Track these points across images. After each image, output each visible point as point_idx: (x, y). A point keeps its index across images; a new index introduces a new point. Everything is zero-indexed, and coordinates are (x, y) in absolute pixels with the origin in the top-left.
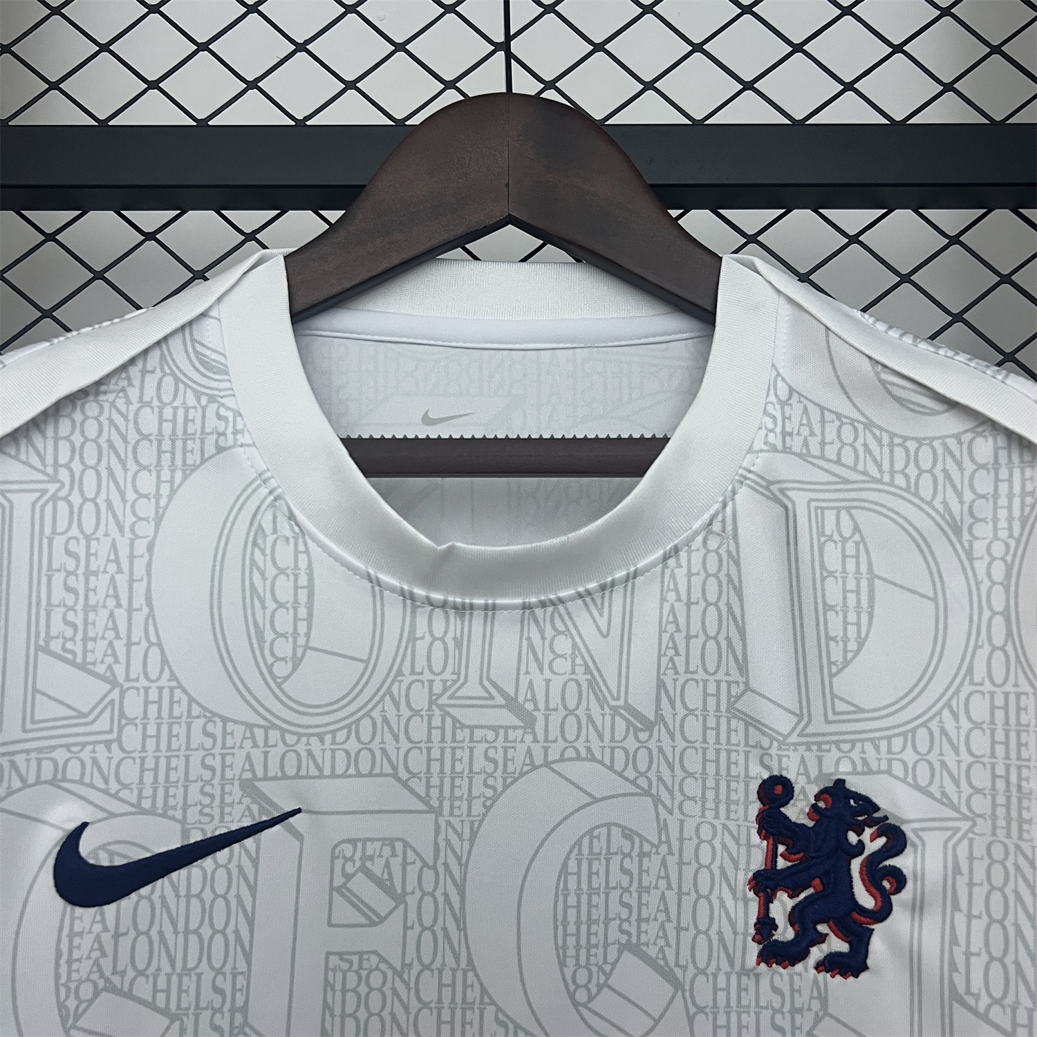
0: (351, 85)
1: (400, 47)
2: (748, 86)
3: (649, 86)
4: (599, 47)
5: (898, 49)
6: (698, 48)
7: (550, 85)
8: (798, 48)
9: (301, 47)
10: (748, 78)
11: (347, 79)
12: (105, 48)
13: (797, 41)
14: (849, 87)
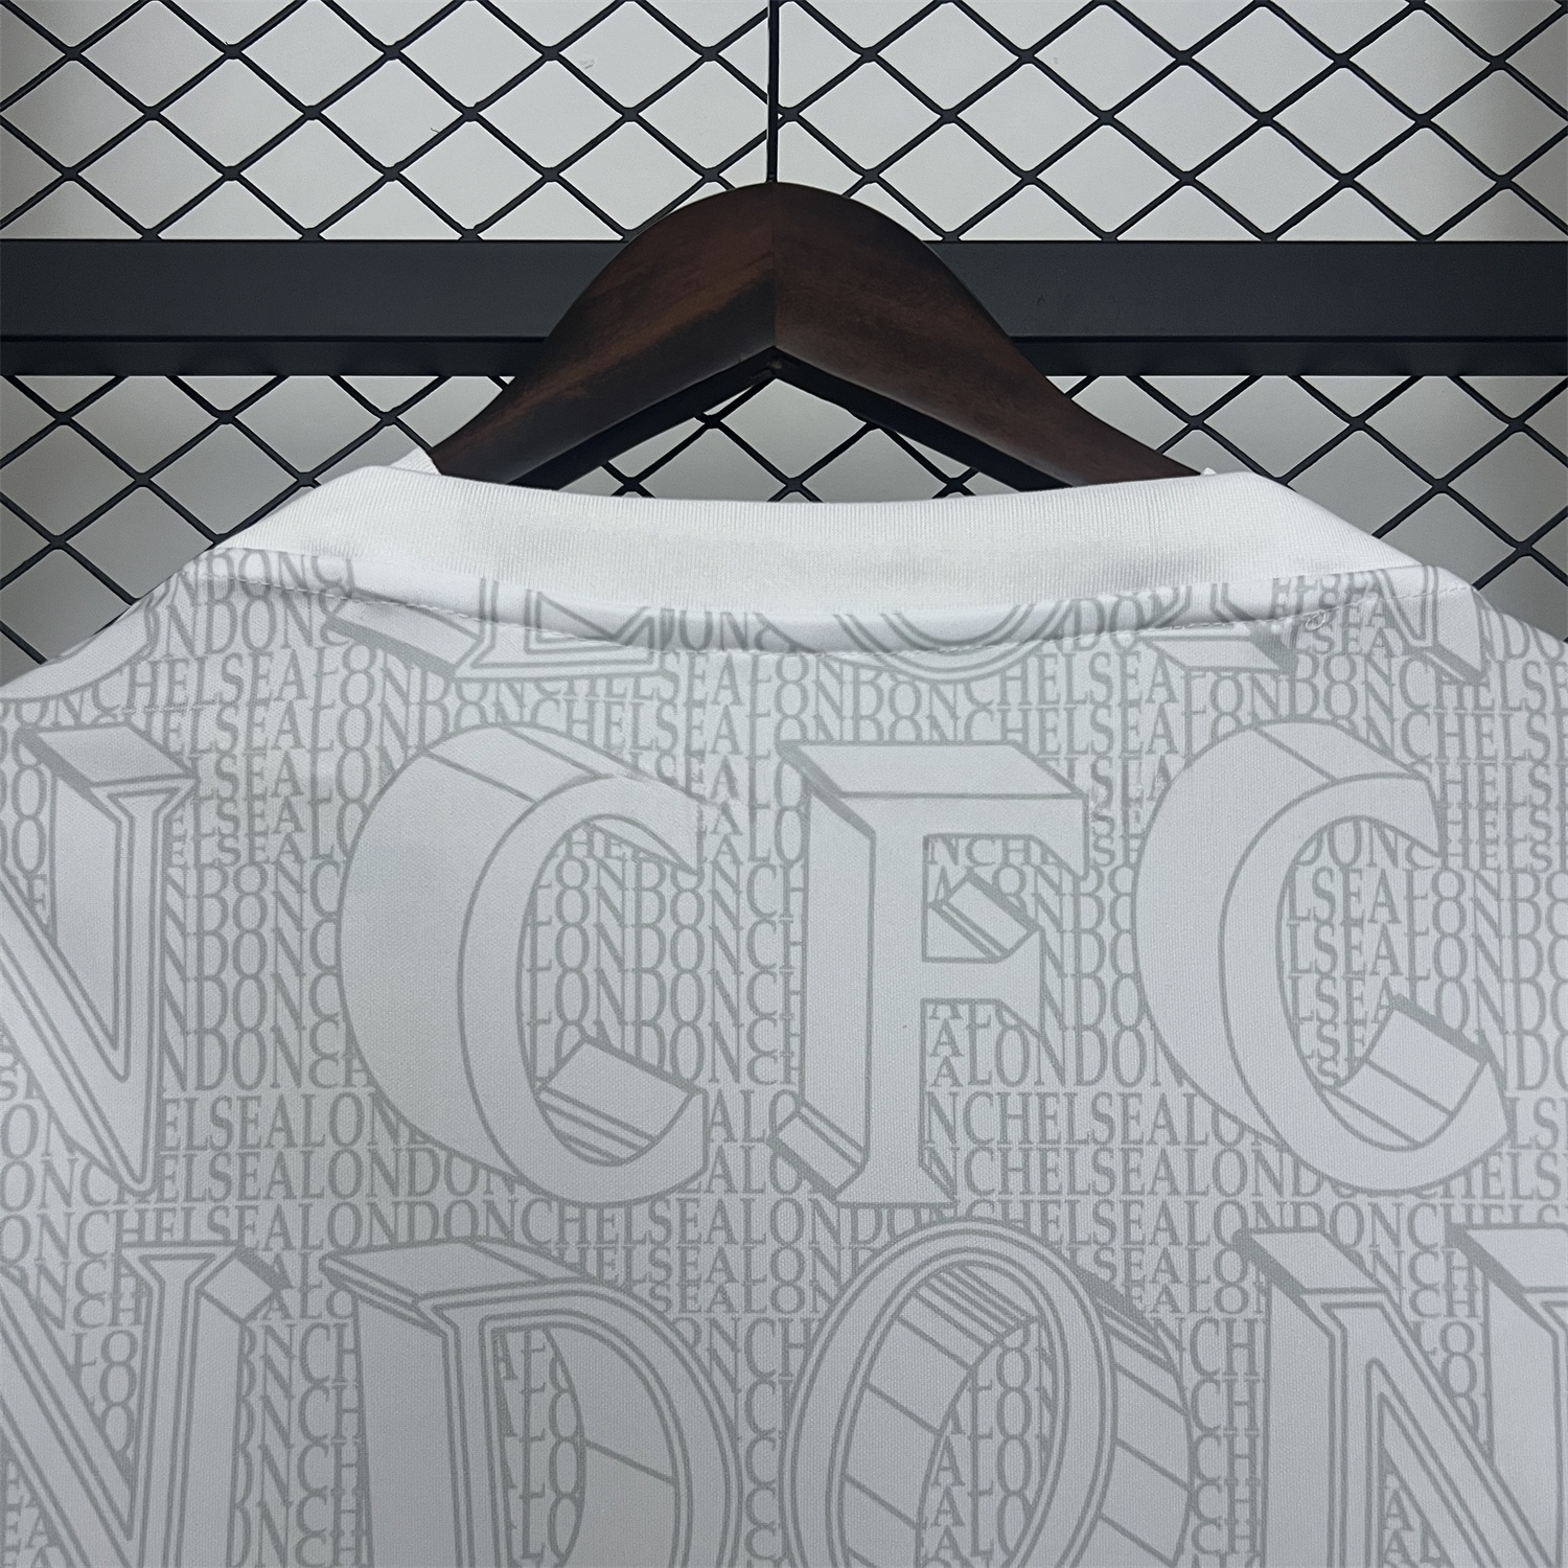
0: (551, 175)
1: (630, 114)
2: (1187, 178)
3: (1029, 178)
4: (949, 116)
5: (1423, 121)
6: (1106, 118)
7: (871, 176)
8: (1265, 119)
9: (470, 114)
10: (1186, 166)
11: (545, 164)
12: (153, 113)
13: (1263, 108)
14: (1347, 180)
